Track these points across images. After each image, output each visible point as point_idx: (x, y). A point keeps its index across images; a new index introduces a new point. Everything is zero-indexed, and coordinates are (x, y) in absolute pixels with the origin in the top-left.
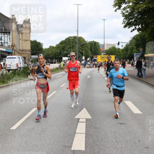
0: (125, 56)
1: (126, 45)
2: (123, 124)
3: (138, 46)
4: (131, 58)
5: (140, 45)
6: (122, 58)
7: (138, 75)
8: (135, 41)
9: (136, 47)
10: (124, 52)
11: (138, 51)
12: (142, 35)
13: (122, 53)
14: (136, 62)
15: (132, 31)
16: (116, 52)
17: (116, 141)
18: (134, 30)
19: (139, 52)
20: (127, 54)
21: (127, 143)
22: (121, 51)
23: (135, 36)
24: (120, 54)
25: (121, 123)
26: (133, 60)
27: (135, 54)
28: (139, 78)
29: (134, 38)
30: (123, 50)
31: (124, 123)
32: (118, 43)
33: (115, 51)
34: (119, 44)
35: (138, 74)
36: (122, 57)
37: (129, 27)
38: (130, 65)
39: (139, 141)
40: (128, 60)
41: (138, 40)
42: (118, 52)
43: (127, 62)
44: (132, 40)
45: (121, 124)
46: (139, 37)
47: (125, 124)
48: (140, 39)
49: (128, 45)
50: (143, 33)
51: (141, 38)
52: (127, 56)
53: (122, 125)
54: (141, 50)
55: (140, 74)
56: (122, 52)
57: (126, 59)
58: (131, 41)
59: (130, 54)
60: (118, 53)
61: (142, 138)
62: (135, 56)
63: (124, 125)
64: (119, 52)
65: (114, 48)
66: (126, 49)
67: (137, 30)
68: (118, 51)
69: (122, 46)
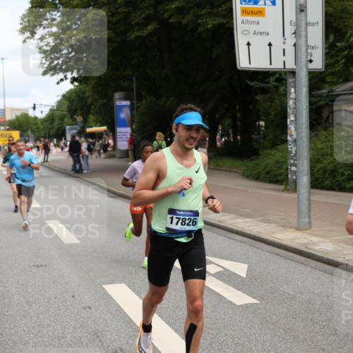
0: (49, 132)
1: (51, 110)
2: (42, 266)
3: (72, 112)
4: (60, 135)
5: (77, 110)
6: (43, 135)
7: (74, 169)
8: (66, 102)
9: (69, 115)
10: (47, 124)
11: (74, 122)
12: (79, 91)
13: (42, 127)
14: (68, 143)
15: (58, 83)
16: (30, 124)
17: (28, 302)
18: (62, 80)
19: (76, 124)
20: (52, 128)
21: (48, 302)
22: (39, 122)
23: (67, 93)
24: (38, 128)
25: (38, 264)
26: (65, 139)
27: (68, 127)
28: (75, 175)
29: (64, 96)
30: (44, 121)
31: (43, 263)
32: (33, 106)
33: (28, 122)
34: (34, 108)
35: (74, 166)
36: (42, 133)
37: (53, 75)
38: (60, 150)
39: (73, 297)
40: (55, 140)
41: (74, 101)
42: (34, 124)
43: (52, 144)
44: (61, 100)
45: (38, 266)
46: (74, 95)
47: (45, 266)
48: (76, 99)
49: (54, 110)
50: (81, 87)
51: (79, 96)
52: (53, 132)
53: (41, 268)
54: (79, 119)
55: (78, 166)
56: (42, 123)
57: (51, 137)
58: (59, 103)
59: (59, 129)
60: (34, 127)
61: (78, 291)
62: (67, 131)
63: (44, 268)
64: (36, 124)
65: (26, 116)
66: (51, 117)
67: (69, 80)
68: (34, 122)
69: (42, 112)
